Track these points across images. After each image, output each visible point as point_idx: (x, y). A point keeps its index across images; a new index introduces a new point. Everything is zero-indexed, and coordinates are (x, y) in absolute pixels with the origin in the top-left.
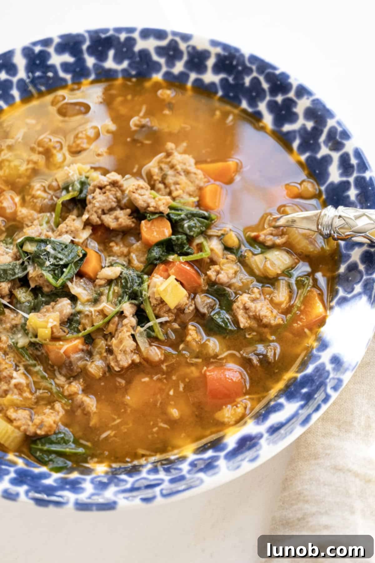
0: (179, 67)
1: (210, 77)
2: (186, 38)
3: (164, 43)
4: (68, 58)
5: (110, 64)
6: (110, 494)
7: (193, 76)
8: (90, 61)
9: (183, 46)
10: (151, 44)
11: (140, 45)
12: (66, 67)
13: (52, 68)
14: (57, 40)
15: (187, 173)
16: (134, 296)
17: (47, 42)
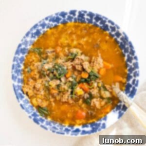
0: (113, 33)
1: (119, 40)
2: (118, 28)
3: (113, 26)
4: (89, 18)
5: (98, 23)
6: (48, 127)
7: (115, 37)
8: (94, 21)
9: (116, 29)
10: (110, 25)
11: (107, 23)
12: (87, 19)
13: (84, 18)
14: (88, 13)
15: (99, 64)
16: (72, 88)
17: (85, 12)
